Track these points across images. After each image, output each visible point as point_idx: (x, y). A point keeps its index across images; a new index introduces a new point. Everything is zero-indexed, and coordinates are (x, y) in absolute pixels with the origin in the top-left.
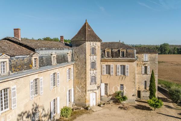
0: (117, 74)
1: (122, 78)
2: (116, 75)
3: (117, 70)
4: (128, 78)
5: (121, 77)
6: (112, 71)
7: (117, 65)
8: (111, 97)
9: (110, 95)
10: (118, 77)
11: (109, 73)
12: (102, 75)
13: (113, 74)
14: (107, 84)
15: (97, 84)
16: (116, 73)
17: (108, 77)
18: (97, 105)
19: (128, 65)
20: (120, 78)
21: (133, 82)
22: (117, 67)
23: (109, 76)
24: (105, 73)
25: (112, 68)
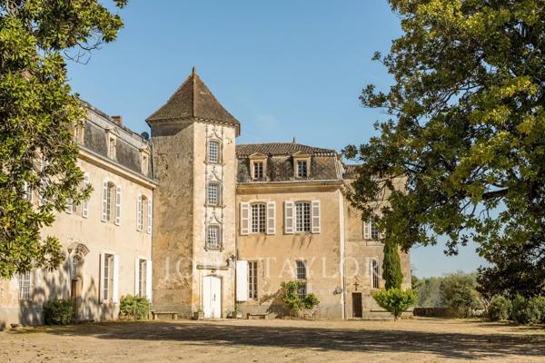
0: (286, 228)
1: (303, 240)
2: (284, 234)
3: (286, 218)
4: (317, 240)
5: (298, 238)
6: (272, 221)
7: (287, 202)
8: (268, 304)
9: (266, 298)
10: (289, 239)
11: (263, 230)
12: (240, 235)
13: (273, 231)
14: (255, 264)
15: (224, 252)
16: (283, 227)
17: (258, 240)
18: (225, 315)
19: (318, 201)
20: (294, 240)
21: (334, 251)
22: (286, 207)
23: (262, 237)
24: (250, 228)
25: (272, 211)
